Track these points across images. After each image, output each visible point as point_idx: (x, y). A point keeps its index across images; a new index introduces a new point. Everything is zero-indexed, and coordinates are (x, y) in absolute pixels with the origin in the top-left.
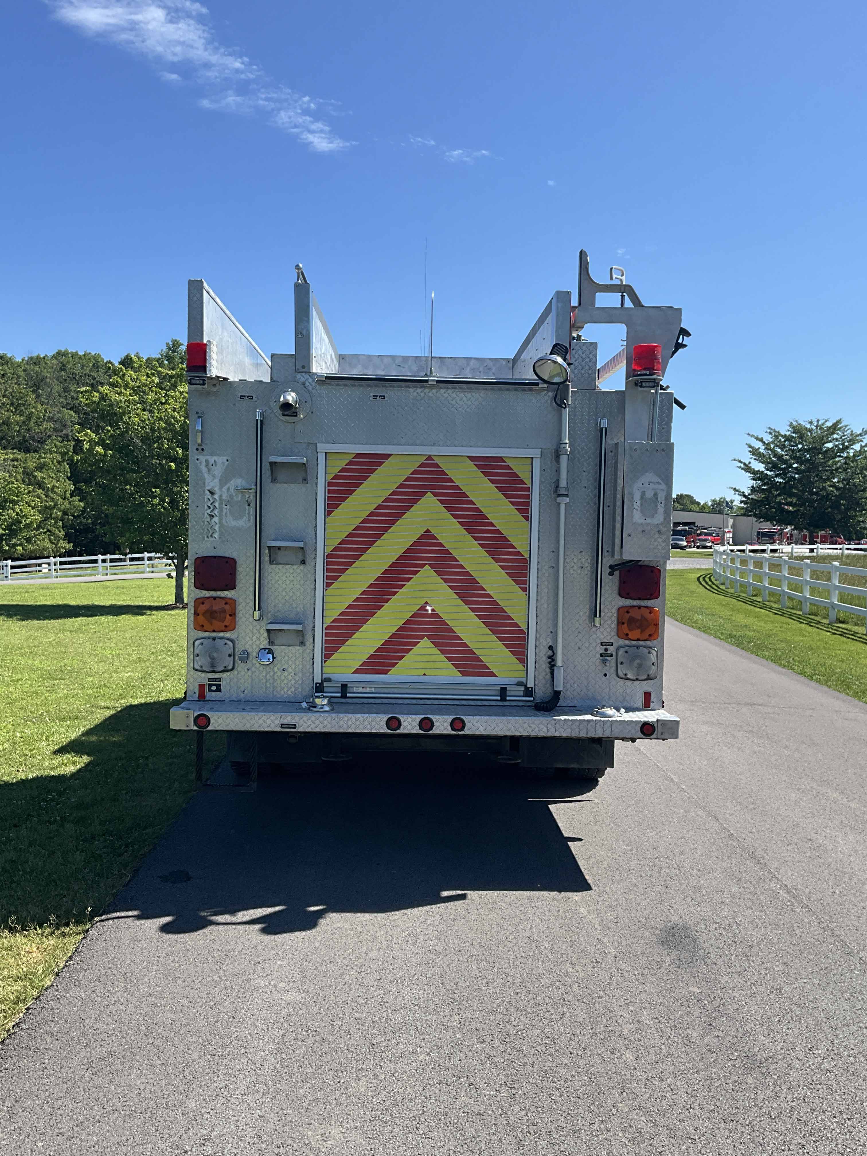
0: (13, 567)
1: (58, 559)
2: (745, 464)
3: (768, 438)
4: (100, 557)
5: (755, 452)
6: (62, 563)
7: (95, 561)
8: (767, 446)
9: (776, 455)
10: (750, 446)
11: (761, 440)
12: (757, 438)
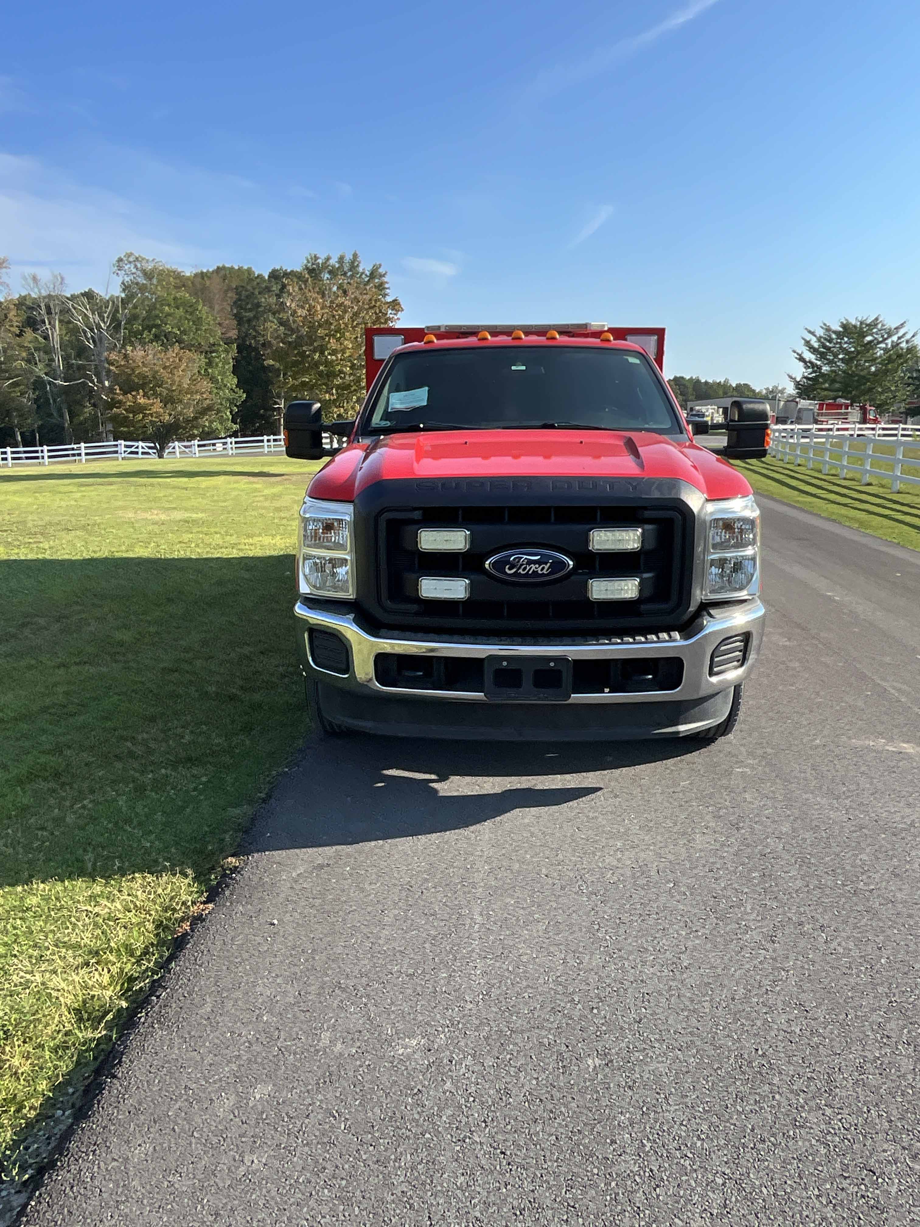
0: (199, 446)
1: (234, 440)
2: (798, 354)
3: (820, 332)
4: (265, 438)
5: (808, 343)
6: (236, 443)
7: (262, 441)
8: (819, 339)
9: (824, 346)
10: (803, 339)
11: (813, 333)
12: (810, 332)
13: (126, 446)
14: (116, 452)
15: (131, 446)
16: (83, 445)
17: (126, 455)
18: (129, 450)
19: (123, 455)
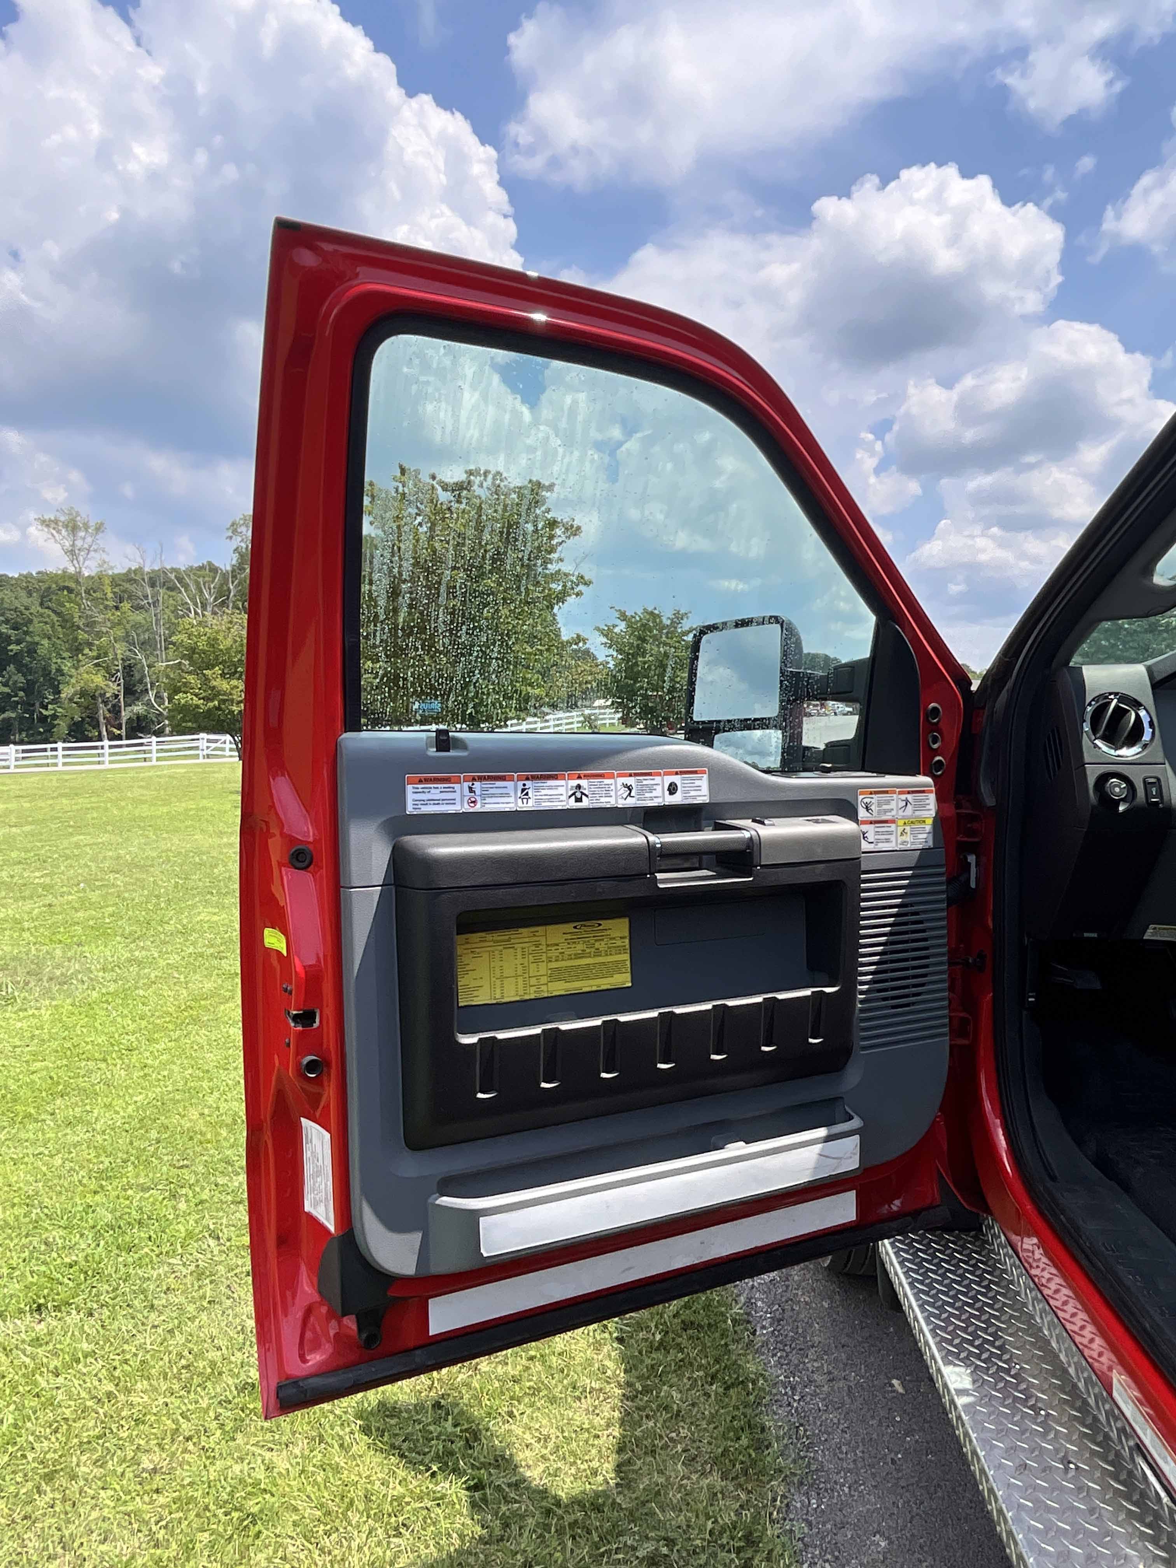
13: (209, 741)
14: (197, 748)
15: (216, 741)
16: (154, 739)
17: (209, 752)
18: (213, 745)
19: (205, 752)
